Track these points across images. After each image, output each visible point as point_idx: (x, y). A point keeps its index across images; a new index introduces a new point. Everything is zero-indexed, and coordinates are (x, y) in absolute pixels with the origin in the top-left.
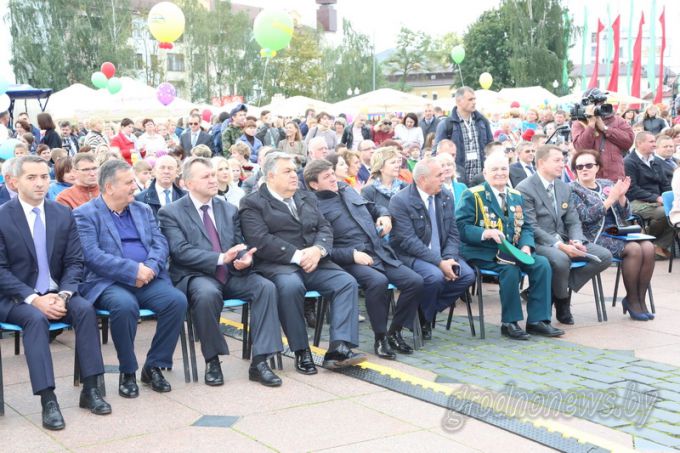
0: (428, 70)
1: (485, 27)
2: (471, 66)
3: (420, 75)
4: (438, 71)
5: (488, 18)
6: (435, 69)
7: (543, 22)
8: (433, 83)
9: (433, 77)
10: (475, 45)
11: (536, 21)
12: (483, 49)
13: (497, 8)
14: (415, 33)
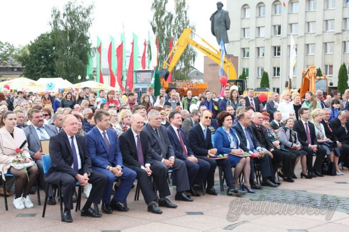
0: (12, 65)
1: (41, 42)
2: (32, 64)
3: (7, 68)
4: (18, 67)
5: (43, 38)
6: (16, 65)
7: (75, 43)
8: (14, 73)
9: (15, 70)
10: (35, 52)
11: (71, 41)
12: (40, 55)
13: (49, 32)
14: (4, 43)
